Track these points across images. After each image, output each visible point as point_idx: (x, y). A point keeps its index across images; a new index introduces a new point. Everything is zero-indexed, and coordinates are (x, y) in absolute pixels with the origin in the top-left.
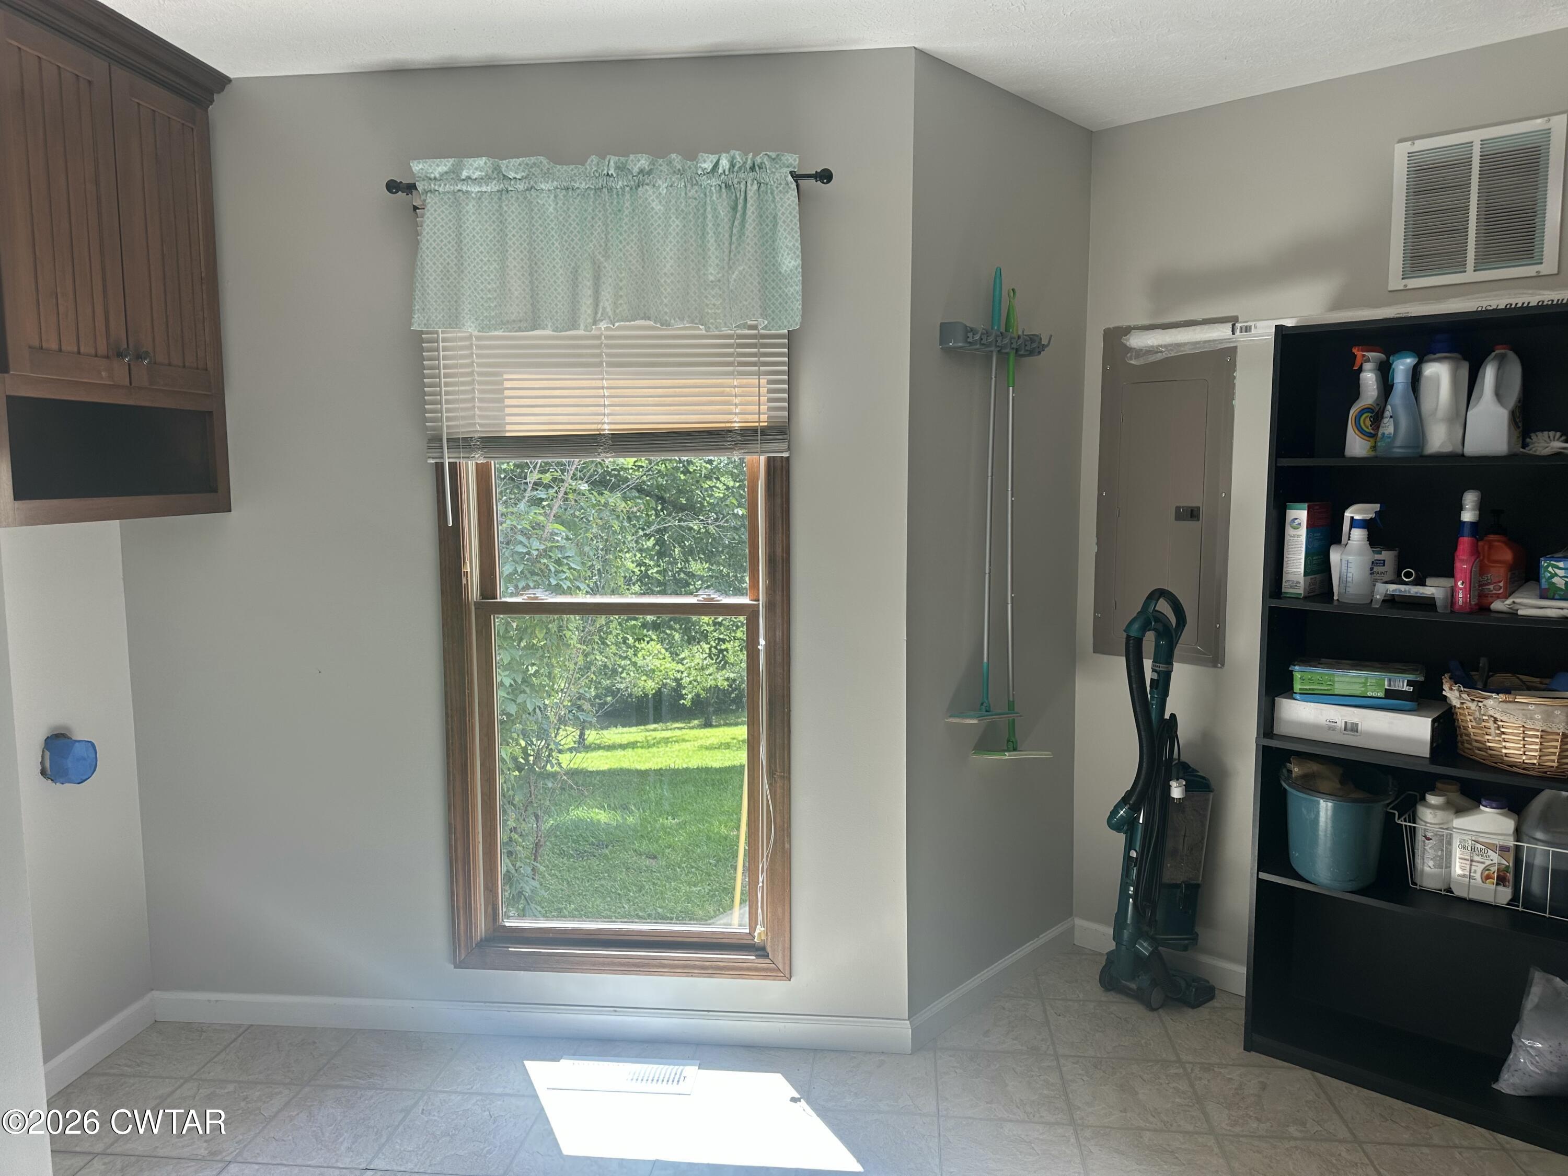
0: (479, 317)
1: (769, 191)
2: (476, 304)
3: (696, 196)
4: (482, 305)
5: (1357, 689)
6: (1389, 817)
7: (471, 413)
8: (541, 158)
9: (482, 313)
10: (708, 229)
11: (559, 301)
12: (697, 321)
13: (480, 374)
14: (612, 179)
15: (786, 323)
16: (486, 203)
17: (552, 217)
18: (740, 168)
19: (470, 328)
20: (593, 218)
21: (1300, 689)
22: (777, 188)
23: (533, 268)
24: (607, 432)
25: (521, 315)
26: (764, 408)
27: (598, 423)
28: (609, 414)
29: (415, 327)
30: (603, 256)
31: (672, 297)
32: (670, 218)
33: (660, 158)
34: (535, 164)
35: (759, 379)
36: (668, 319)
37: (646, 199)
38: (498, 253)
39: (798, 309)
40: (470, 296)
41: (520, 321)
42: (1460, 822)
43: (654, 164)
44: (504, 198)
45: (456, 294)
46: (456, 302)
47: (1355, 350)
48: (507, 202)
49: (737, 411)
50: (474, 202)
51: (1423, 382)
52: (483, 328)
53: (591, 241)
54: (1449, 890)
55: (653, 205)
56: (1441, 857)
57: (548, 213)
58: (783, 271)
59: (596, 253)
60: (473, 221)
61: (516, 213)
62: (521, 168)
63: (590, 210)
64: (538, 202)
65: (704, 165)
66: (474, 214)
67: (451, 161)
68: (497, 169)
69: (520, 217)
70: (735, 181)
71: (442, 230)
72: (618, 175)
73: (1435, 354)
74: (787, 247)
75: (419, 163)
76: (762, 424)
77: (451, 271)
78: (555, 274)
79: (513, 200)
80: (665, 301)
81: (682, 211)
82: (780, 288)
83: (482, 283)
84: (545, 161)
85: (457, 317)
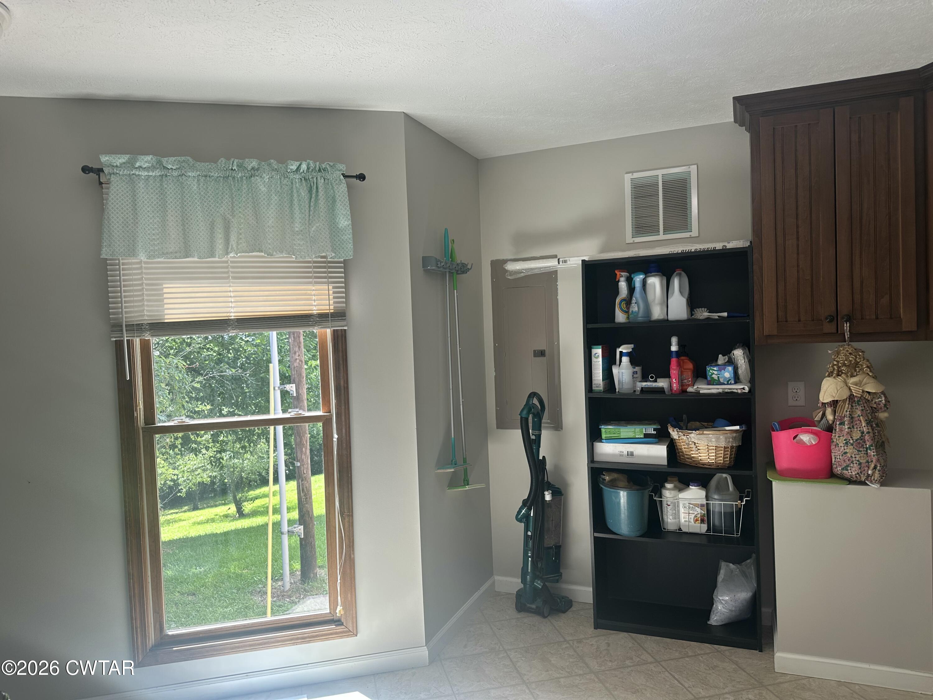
0: (147, 250)
1: (330, 183)
2: (145, 243)
3: (287, 184)
4: (149, 243)
5: (631, 435)
6: (651, 496)
7: (141, 309)
8: (189, 158)
9: (149, 248)
10: (295, 202)
11: (201, 241)
12: (291, 254)
13: (147, 285)
14: (235, 172)
15: (343, 255)
16: (151, 182)
17: (195, 192)
18: (312, 170)
19: (142, 257)
20: (222, 194)
21: (605, 437)
22: (335, 182)
23: (185, 221)
24: (233, 318)
25: (176, 249)
26: (331, 302)
27: (228, 313)
28: (234, 307)
29: (103, 256)
30: (231, 216)
31: (273, 239)
32: (271, 195)
33: (263, 162)
34: (184, 161)
35: (328, 286)
36: (271, 252)
37: (257, 184)
38: (160, 212)
39: (350, 247)
40: (142, 237)
41: (176, 252)
42: (682, 495)
43: (260, 165)
44: (164, 179)
45: (133, 236)
46: (133, 241)
47: (616, 272)
48: (166, 182)
49: (315, 304)
50: (143, 181)
51: (648, 287)
52: (150, 257)
53: (222, 207)
54: (680, 529)
55: (261, 187)
56: (675, 514)
57: (193, 189)
58: (340, 227)
59: (226, 213)
60: (143, 193)
61: (173, 189)
62: (176, 163)
63: (221, 189)
64: (187, 183)
65: (291, 167)
66: (143, 188)
67: (128, 156)
68: (160, 163)
69: (175, 191)
70: (310, 177)
71: (122, 197)
72: (238, 170)
73: (651, 273)
74: (342, 214)
75: (106, 156)
76: (331, 311)
77: (130, 222)
78: (198, 225)
79: (170, 181)
80: (269, 242)
81: (278, 191)
82: (339, 236)
83: (149, 230)
84: (191, 160)
85: (134, 250)
